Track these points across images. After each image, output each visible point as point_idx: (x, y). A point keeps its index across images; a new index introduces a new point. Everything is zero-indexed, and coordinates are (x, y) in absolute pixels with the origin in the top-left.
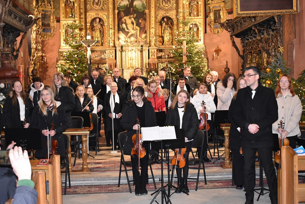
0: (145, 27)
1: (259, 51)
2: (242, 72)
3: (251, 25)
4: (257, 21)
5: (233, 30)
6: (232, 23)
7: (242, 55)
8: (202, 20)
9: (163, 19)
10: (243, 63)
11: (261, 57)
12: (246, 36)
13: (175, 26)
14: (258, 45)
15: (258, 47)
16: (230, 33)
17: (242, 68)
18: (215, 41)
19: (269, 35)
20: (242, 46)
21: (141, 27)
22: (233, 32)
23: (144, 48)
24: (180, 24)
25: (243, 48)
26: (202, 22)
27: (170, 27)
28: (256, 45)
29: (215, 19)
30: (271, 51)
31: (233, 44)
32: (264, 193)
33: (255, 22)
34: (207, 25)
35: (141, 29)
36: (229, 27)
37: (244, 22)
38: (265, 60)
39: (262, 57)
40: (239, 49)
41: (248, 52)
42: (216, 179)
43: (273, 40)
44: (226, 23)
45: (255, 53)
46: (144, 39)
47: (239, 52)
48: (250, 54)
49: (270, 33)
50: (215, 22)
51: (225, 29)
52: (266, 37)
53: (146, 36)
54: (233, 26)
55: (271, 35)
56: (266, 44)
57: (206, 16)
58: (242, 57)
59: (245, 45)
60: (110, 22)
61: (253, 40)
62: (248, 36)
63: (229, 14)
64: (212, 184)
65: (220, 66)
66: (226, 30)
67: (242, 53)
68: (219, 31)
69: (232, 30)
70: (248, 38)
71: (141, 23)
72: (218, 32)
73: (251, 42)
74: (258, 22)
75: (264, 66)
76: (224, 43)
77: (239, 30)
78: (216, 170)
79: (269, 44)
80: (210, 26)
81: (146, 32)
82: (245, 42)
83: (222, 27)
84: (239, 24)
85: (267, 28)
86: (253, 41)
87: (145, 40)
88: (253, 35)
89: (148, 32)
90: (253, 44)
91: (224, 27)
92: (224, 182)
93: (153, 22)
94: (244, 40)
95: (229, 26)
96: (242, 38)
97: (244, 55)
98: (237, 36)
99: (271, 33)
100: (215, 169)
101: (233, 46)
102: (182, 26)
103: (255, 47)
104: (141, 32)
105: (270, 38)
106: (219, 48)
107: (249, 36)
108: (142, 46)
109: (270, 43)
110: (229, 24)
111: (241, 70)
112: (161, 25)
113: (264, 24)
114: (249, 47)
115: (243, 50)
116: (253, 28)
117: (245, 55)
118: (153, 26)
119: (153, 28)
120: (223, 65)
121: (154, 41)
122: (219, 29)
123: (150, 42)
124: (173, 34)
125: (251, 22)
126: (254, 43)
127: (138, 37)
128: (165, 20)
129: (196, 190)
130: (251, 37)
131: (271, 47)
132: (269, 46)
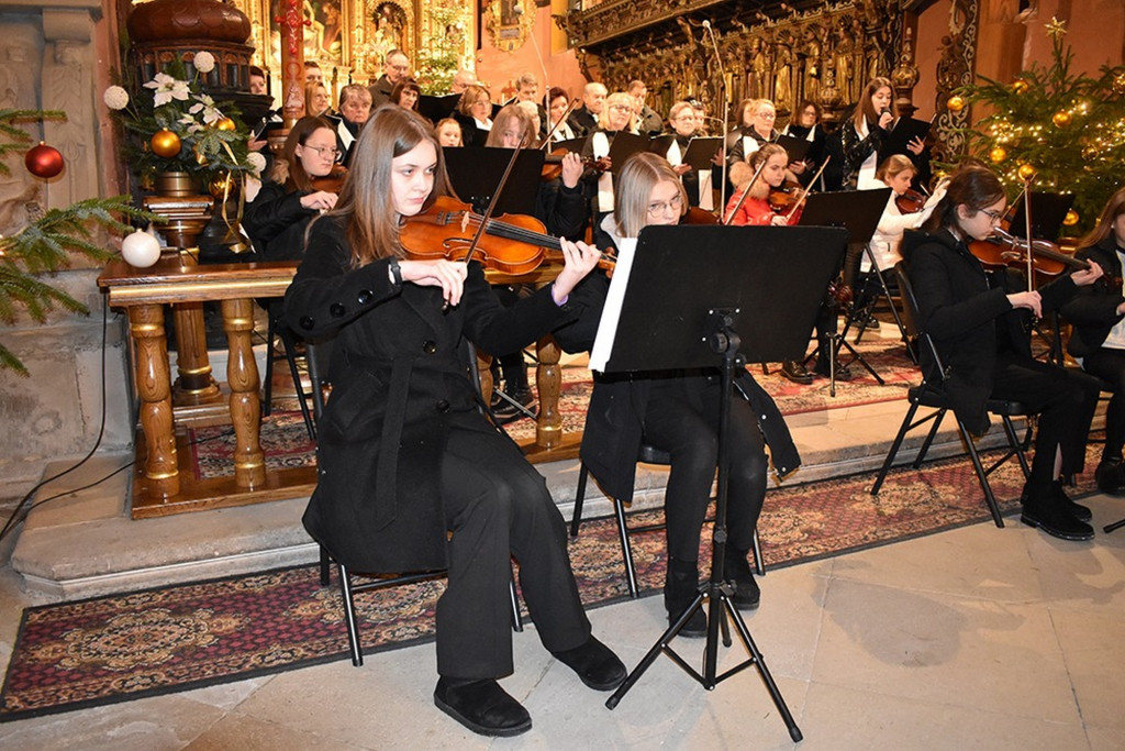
0: (336, 25)
1: (664, 83)
3: (671, 15)
5: (585, 34)
6: (588, 17)
8: (471, 17)
9: (380, 8)
12: (620, 50)
13: (410, 27)
14: (662, 69)
15: (662, 74)
16: (577, 41)
18: (503, 67)
20: (600, 74)
21: (327, 23)
22: (586, 38)
23: (340, 74)
24: (423, 23)
26: (472, 23)
27: (398, 28)
28: (654, 70)
29: (503, 18)
31: (583, 68)
33: (686, 6)
34: (483, 30)
35: (327, 28)
36: (575, 27)
37: (636, 10)
44: (569, 16)
46: (334, 54)
49: (715, 37)
50: (504, 24)
52: (708, 45)
53: (340, 48)
55: (717, 42)
57: (480, 10)
59: (608, 74)
60: (253, 7)
61: (639, 60)
62: (624, 51)
63: (539, 6)
68: (514, 46)
69: (583, 34)
70: (621, 56)
71: (326, 15)
72: (511, 47)
79: (712, 63)
80: (493, 32)
81: (339, 38)
83: (558, 25)
84: (614, 18)
87: (338, 55)
89: (345, 36)
93: (361, 13)
96: (603, 57)
98: (592, 51)
102: (427, 28)
103: (646, 74)
104: (329, 35)
107: (632, 50)
108: (335, 70)
109: (715, 63)
110: (576, 20)
112: (377, 22)
116: (680, 22)
118: (359, 21)
119: (359, 26)
121: (362, 60)
122: (513, 41)
123: (350, 61)
124: (404, 46)
127: (321, 48)
128: (387, 10)
130: (636, 52)
131: (715, 70)
132: (713, 70)
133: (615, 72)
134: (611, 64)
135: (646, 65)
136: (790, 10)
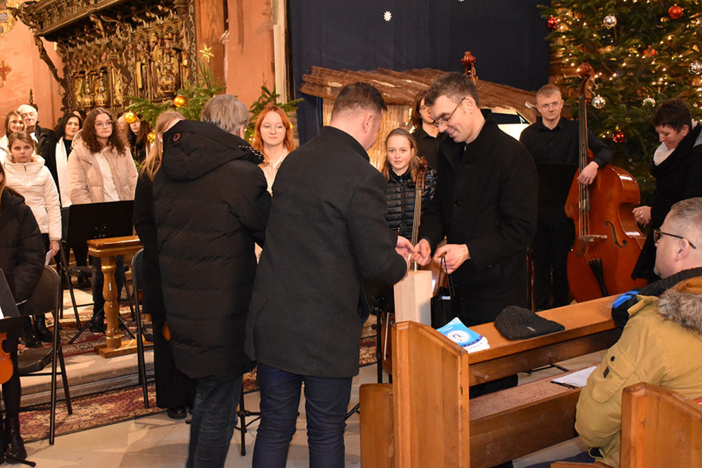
1: (102, 69)
2: (63, 112)
3: (86, 13)
4: (102, 4)
5: (41, 24)
6: (38, 9)
7: (63, 78)
10: (66, 95)
11: (108, 83)
12: (71, 38)
14: (100, 56)
15: (100, 61)
16: (35, 30)
17: (63, 106)
19: (126, 36)
20: (61, 59)
22: (42, 28)
25: (64, 64)
28: (95, 57)
30: (132, 68)
31: (42, 54)
32: (246, 424)
33: (96, 5)
36: (30, 18)
37: (68, 6)
38: (117, 87)
39: (110, 83)
40: (55, 65)
41: (75, 71)
42: (91, 392)
43: (136, 46)
44: (24, 8)
45: (91, 73)
47: (56, 70)
48: (82, 75)
49: (127, 30)
51: (23, 22)
52: (121, 38)
54: (39, 14)
55: (130, 35)
56: (121, 56)
58: (63, 83)
59: (68, 57)
61: (87, 47)
62: (74, 38)
64: (88, 411)
65: (10, 101)
66: (25, 23)
67: (63, 74)
68: (4, 29)
69: (39, 23)
70: (74, 43)
73: (81, 51)
74: (104, 6)
75: (117, 101)
76: (16, 54)
77: (56, 24)
78: (86, 365)
79: (127, 54)
82: (67, 52)
83: (15, 16)
84: (56, 11)
85: (121, 21)
86: (85, 50)
88: (87, 35)
90: (86, 54)
91: (21, 17)
92: (117, 398)
94: (64, 47)
95: (31, 15)
96: (61, 43)
97: (65, 79)
98: (50, 37)
99: (130, 30)
100: (84, 362)
101: (41, 58)
103: (91, 60)
105: (129, 41)
106: (5, 65)
107: (78, 38)
109: (130, 53)
110: (31, 12)
111: (62, 109)
113: (114, 11)
114: (78, 61)
115: (63, 67)
116: (92, 19)
117: (67, 78)
120: (16, 100)
122: (3, 24)
125: (85, 5)
126: (98, 50)
129: (52, 443)
130: (83, 40)
131: (130, 59)
132: (128, 59)
133: (74, 56)
134: (70, 49)
135: (92, 51)
136: (167, 10)
